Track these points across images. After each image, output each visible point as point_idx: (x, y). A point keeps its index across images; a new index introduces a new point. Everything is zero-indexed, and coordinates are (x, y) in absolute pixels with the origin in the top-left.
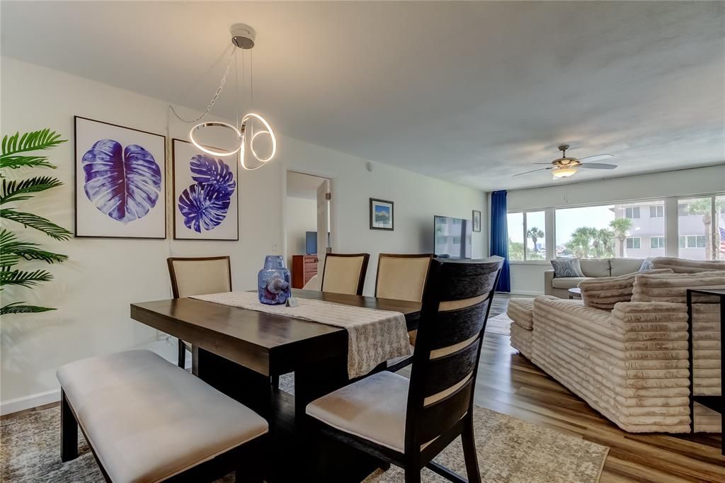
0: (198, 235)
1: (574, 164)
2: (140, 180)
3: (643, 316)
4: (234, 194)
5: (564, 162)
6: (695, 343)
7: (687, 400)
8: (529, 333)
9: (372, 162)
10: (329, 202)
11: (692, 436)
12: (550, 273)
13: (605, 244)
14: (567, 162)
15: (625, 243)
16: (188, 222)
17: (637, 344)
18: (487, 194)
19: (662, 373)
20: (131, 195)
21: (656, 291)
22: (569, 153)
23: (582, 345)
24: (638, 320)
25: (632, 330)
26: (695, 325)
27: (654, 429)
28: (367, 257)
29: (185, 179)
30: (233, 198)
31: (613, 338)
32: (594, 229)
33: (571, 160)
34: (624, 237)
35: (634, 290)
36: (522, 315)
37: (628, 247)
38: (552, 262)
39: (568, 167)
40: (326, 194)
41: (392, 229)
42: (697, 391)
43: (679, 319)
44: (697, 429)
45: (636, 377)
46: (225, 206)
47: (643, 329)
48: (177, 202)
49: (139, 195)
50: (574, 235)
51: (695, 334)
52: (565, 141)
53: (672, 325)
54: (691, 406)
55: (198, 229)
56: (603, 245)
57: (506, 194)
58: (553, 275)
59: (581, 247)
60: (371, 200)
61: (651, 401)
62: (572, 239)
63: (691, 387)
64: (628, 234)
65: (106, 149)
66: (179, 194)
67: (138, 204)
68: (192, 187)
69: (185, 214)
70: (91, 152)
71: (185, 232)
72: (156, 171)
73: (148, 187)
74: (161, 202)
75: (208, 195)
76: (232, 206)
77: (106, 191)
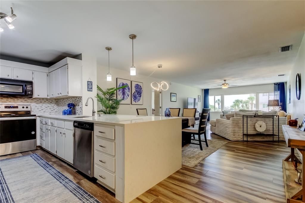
0: (135, 103)
1: (227, 85)
2: (127, 91)
3: (235, 120)
4: (142, 93)
6: (244, 125)
7: (242, 135)
8: (215, 127)
9: (171, 82)
10: (160, 94)
11: (243, 141)
12: (222, 115)
13: (246, 106)
14: (226, 84)
16: (134, 100)
17: (234, 125)
18: (203, 90)
19: (238, 130)
20: (125, 94)
21: (238, 115)
22: (226, 82)
23: (225, 127)
24: (234, 120)
25: (233, 122)
26: (244, 121)
27: (236, 140)
28: (180, 109)
29: (134, 90)
30: (142, 94)
31: (230, 124)
32: (242, 100)
35: (235, 115)
36: (213, 123)
38: (222, 112)
40: (160, 92)
41: (176, 102)
42: (244, 133)
43: (241, 120)
44: (244, 140)
45: (234, 131)
46: (140, 96)
47: (235, 122)
48: (132, 96)
50: (234, 102)
51: (244, 123)
52: (225, 79)
53: (240, 121)
54: (243, 136)
55: (136, 102)
56: (246, 107)
59: (236, 107)
60: (171, 93)
61: (236, 135)
62: (233, 104)
63: (243, 132)
65: (121, 84)
66: (132, 94)
67: (126, 96)
68: (135, 92)
69: (134, 98)
70: (119, 85)
71: (133, 103)
72: (129, 89)
73: (128, 92)
74: (130, 96)
75: (138, 94)
76: (142, 96)
77: (121, 94)
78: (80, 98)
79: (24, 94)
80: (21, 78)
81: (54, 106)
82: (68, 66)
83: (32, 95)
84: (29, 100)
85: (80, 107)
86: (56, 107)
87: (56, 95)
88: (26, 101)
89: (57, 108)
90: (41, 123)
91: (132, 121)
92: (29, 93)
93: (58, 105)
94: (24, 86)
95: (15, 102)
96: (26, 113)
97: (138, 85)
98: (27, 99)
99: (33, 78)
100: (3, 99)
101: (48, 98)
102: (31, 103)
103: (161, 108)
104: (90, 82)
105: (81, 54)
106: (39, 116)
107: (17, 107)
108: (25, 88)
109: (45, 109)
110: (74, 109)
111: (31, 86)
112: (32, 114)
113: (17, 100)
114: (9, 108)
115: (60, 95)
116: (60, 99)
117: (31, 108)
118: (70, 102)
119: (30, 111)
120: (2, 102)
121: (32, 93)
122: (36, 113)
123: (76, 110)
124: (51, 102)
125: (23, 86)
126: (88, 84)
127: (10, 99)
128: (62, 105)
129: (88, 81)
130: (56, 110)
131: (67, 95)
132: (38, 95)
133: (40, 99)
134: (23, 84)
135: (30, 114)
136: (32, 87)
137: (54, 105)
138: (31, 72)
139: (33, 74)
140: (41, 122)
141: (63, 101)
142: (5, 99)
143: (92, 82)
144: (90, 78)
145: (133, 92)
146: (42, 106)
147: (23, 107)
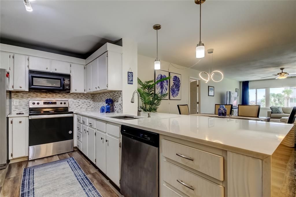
0: (174, 99)
2: (165, 84)
5: (282, 74)
10: (198, 87)
12: (270, 112)
13: (279, 100)
15: (289, 100)
16: (172, 95)
18: (240, 82)
20: (163, 88)
22: (284, 71)
29: (172, 83)
30: (180, 87)
32: (274, 94)
33: (286, 73)
34: (289, 97)
37: (290, 102)
38: (270, 108)
39: (284, 76)
40: (197, 85)
41: (214, 96)
46: (179, 90)
48: (171, 90)
49: (165, 88)
52: (283, 67)
55: (174, 97)
57: (248, 82)
58: (271, 113)
60: (209, 86)
64: (291, 96)
65: (160, 76)
66: (171, 87)
67: (164, 90)
68: (173, 85)
69: (172, 93)
70: (158, 77)
71: (172, 98)
72: (167, 81)
73: (166, 86)
74: (168, 90)
75: (176, 87)
76: (180, 90)
77: (160, 87)
78: (120, 92)
79: (62, 88)
80: (59, 71)
81: (90, 102)
82: (107, 54)
83: (70, 89)
84: (67, 96)
85: (119, 103)
86: (92, 102)
87: (93, 90)
88: (64, 96)
89: (93, 104)
90: (78, 122)
91: (170, 119)
92: (67, 87)
93: (94, 101)
94: (62, 79)
95: (53, 97)
96: (64, 109)
97: (176, 77)
98: (65, 94)
99: (71, 71)
100: (42, 94)
101: (85, 93)
102: (68, 98)
103: (198, 103)
104: (131, 73)
105: (122, 39)
106: (76, 114)
107: (55, 103)
108: (63, 82)
109: (82, 105)
110: (113, 106)
111: (68, 79)
112: (70, 110)
113: (55, 96)
114: (48, 104)
115: (98, 89)
116: (96, 94)
117: (69, 104)
118: (108, 97)
119: (67, 107)
120: (41, 98)
121: (70, 88)
122: (74, 109)
123: (115, 107)
124: (88, 97)
125: (60, 79)
126: (128, 75)
127: (49, 95)
128: (98, 101)
129: (128, 72)
130: (92, 106)
131: (107, 89)
132: (76, 90)
133: (77, 94)
134: (60, 78)
135: (68, 111)
136: (70, 81)
137: (90, 100)
138: (69, 64)
139: (71, 66)
140: (78, 120)
141: (100, 97)
142: (44, 95)
143: (132, 73)
144: (130, 68)
145: (171, 85)
146: (79, 102)
147: (61, 103)
